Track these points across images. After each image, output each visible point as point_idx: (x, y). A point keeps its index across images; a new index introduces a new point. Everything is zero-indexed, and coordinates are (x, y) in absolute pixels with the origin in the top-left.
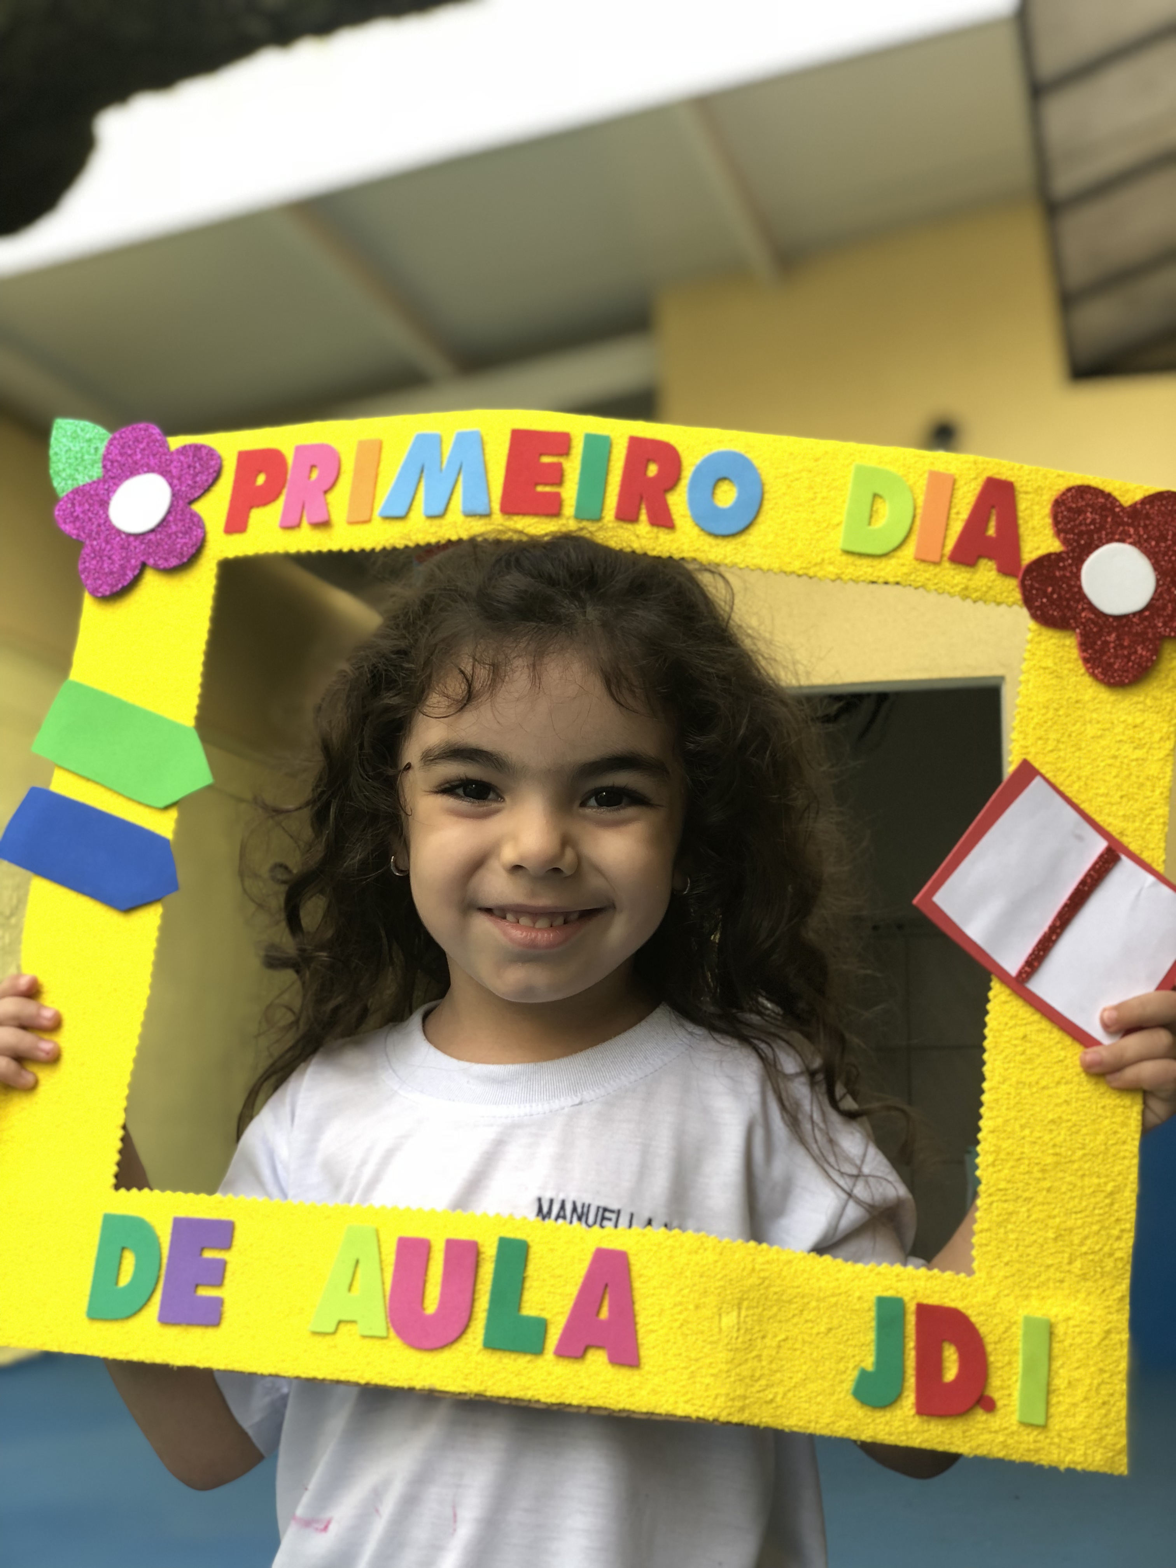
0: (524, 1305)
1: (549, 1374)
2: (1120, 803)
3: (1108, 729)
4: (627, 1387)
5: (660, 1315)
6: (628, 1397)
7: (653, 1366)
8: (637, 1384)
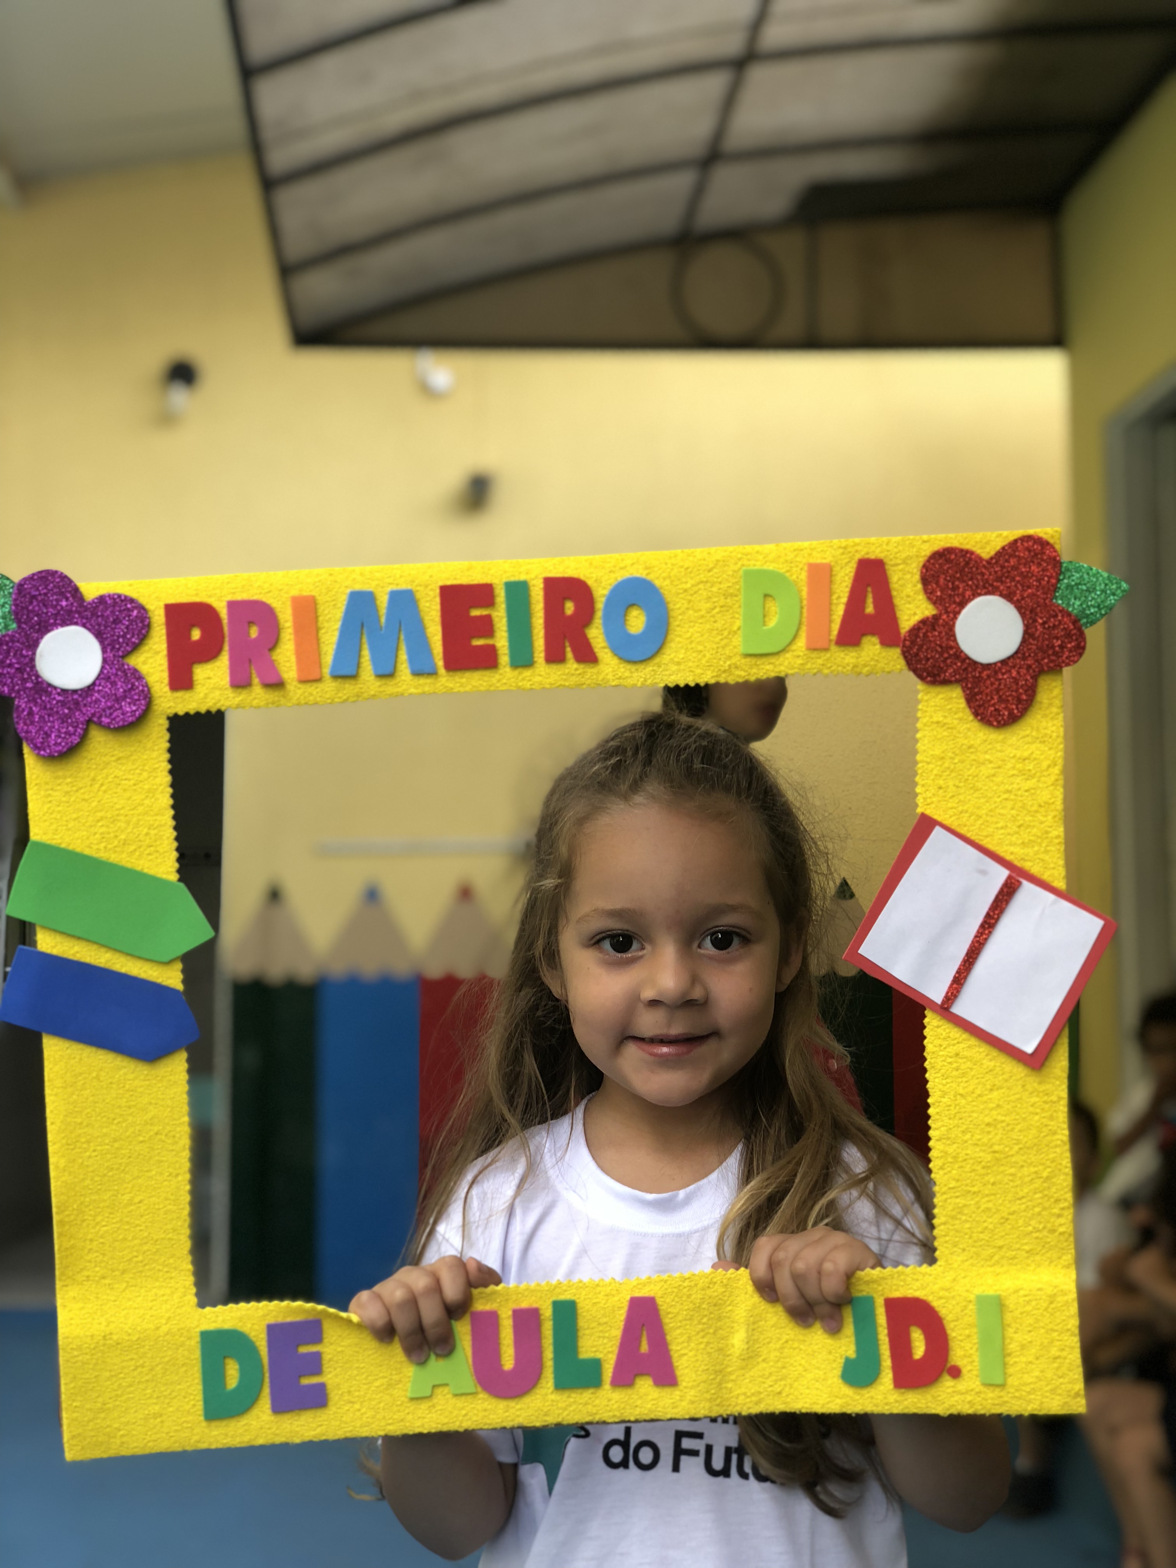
0: (580, 1350)
1: (609, 1400)
2: (1017, 833)
3: (999, 767)
4: (671, 1401)
5: (688, 1342)
6: (673, 1408)
7: (689, 1382)
8: (678, 1398)
